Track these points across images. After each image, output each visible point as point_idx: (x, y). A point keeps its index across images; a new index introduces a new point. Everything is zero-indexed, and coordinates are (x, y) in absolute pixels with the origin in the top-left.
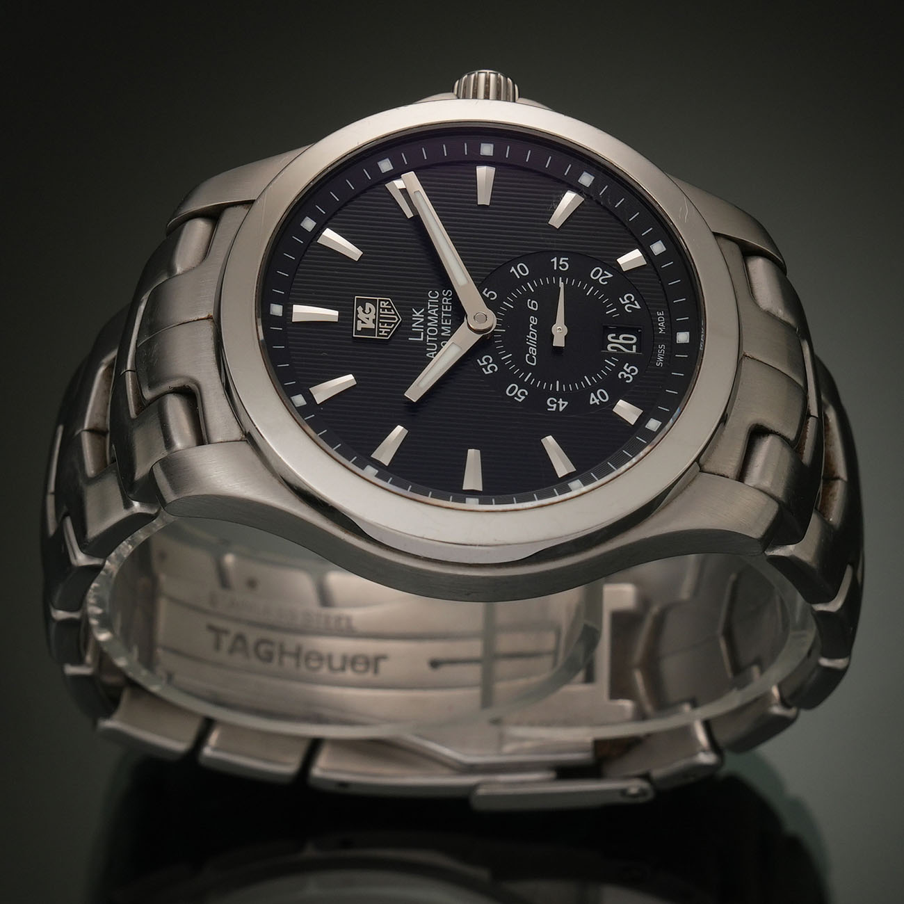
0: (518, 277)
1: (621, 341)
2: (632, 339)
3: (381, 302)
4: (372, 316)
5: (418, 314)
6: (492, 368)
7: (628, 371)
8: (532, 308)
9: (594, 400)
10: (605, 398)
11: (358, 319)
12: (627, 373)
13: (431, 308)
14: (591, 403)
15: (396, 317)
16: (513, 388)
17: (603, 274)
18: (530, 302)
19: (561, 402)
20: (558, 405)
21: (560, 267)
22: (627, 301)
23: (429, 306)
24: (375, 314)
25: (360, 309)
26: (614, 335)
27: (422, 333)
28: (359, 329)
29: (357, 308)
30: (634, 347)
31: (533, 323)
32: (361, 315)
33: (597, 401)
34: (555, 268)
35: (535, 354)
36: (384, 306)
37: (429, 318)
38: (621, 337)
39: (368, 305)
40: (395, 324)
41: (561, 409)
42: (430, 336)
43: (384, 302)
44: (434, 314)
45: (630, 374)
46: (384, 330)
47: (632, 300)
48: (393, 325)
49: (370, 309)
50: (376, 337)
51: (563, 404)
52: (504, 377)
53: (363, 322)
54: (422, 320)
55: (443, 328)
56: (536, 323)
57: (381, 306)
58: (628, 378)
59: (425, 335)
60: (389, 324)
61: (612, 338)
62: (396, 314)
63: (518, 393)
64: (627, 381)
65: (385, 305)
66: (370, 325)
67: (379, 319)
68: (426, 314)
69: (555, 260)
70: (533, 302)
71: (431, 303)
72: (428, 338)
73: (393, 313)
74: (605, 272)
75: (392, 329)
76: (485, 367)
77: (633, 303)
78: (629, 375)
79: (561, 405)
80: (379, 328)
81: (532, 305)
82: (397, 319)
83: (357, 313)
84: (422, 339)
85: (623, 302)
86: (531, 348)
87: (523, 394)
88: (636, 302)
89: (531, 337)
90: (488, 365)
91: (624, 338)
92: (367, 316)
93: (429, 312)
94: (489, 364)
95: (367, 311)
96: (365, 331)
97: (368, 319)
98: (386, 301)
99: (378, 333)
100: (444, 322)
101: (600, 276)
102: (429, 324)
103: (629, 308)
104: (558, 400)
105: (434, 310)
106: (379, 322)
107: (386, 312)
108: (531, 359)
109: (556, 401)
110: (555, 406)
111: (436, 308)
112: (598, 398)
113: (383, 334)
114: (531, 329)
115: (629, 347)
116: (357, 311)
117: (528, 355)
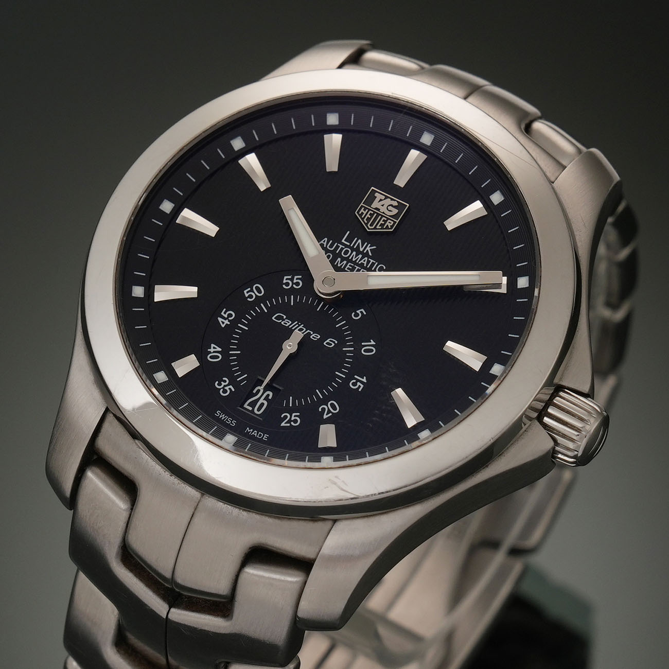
0: (363, 344)
1: (261, 401)
2: (259, 410)
3: (392, 222)
4: (383, 209)
5: (368, 248)
6: (287, 284)
7: (227, 388)
8: (328, 341)
9: (214, 349)
10: (211, 357)
11: (386, 197)
12: (225, 386)
13: (368, 262)
14: (213, 345)
15: (373, 227)
16: (260, 292)
17: (329, 412)
18: (334, 342)
19: (227, 322)
20: (225, 319)
21: (355, 381)
22: (293, 418)
23: (372, 261)
24: (383, 213)
25: (395, 204)
26: (270, 397)
27: (349, 244)
28: (376, 194)
29: (397, 201)
30: (250, 408)
31: (313, 335)
32: (388, 202)
33: (212, 350)
34: (356, 376)
35: (282, 323)
36: (387, 223)
37: (360, 256)
38: (266, 403)
39: (395, 211)
40: (366, 224)
41: (220, 319)
42: (342, 249)
43: (391, 224)
44: (362, 261)
45: (223, 388)
46: (365, 213)
47: (292, 423)
48: (366, 222)
49: (390, 211)
50: (362, 204)
51: (223, 323)
52: (274, 290)
53: (381, 200)
54: (361, 249)
55: (345, 262)
56: (311, 337)
57: (389, 221)
58: (220, 384)
59: (346, 246)
60: (368, 219)
61: (268, 395)
62: (375, 228)
63: (253, 293)
64: (217, 382)
65: (389, 224)
66: (375, 204)
67: (377, 213)
68: (365, 255)
69: (364, 380)
70: (333, 345)
71: (373, 264)
72: (341, 246)
73: (378, 227)
74: (331, 414)
75: (363, 219)
76: (292, 280)
77: (289, 421)
78: (222, 386)
79: (223, 321)
80: (369, 210)
81: (330, 343)
82: (370, 227)
83: (392, 199)
84: (343, 241)
85: (294, 414)
86: (290, 322)
87: (251, 296)
88: (289, 425)
89: (301, 327)
90: (291, 282)
91: (262, 404)
92: (385, 206)
93: (366, 258)
94: (293, 283)
95: (390, 208)
96: (372, 198)
97: (383, 205)
98: (392, 226)
99: (364, 207)
100: (350, 265)
101: (330, 408)
102: (354, 253)
103: (286, 417)
104: (229, 321)
105: (365, 263)
106: (375, 212)
107: (381, 222)
108: (278, 318)
109: (230, 319)
110: (226, 316)
111: (367, 265)
112: (214, 352)
113: (362, 210)
114: (308, 331)
115: (253, 404)
116: (395, 200)
117: (285, 317)
